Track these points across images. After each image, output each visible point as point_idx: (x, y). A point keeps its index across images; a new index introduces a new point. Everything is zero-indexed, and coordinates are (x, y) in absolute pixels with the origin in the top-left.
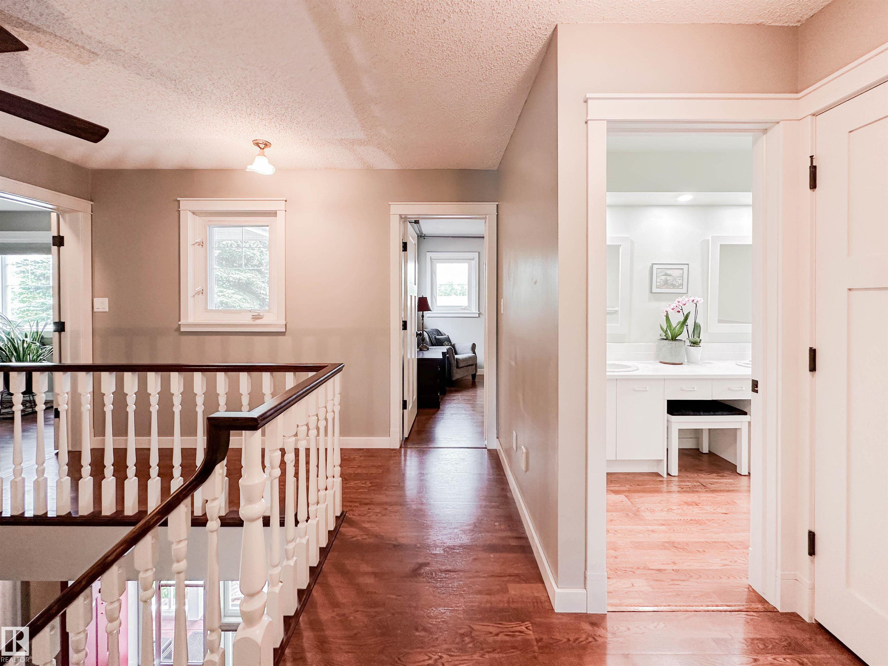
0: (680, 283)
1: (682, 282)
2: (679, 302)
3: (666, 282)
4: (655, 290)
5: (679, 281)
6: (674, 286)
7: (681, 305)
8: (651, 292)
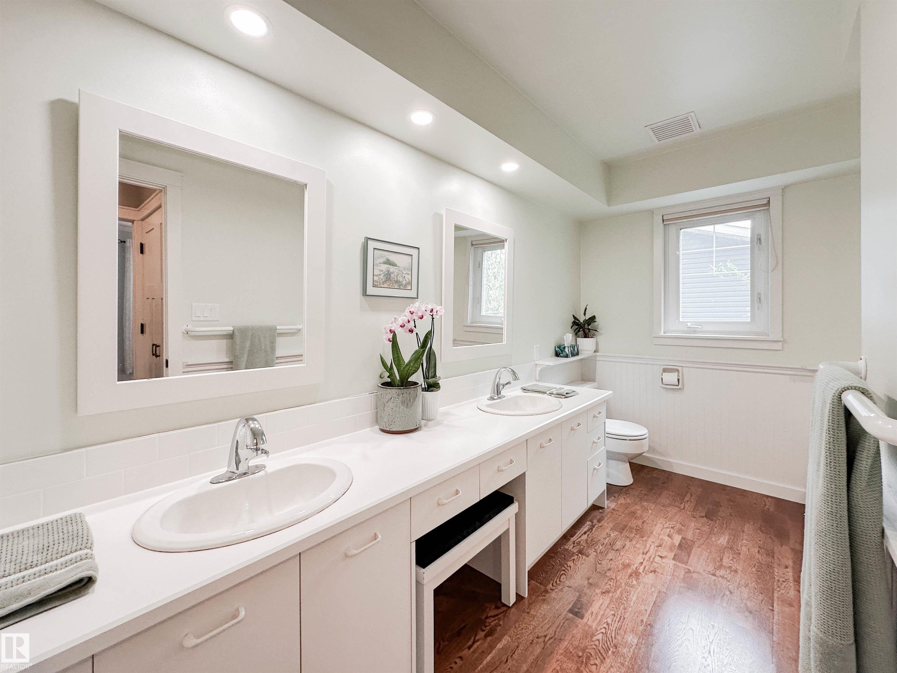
0: (407, 280)
1: (410, 278)
2: (412, 313)
3: (388, 276)
4: (371, 290)
5: (407, 276)
6: (400, 285)
7: (416, 318)
8: (365, 293)
